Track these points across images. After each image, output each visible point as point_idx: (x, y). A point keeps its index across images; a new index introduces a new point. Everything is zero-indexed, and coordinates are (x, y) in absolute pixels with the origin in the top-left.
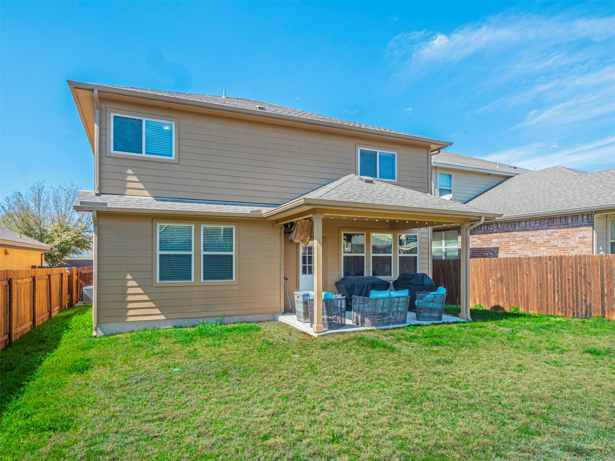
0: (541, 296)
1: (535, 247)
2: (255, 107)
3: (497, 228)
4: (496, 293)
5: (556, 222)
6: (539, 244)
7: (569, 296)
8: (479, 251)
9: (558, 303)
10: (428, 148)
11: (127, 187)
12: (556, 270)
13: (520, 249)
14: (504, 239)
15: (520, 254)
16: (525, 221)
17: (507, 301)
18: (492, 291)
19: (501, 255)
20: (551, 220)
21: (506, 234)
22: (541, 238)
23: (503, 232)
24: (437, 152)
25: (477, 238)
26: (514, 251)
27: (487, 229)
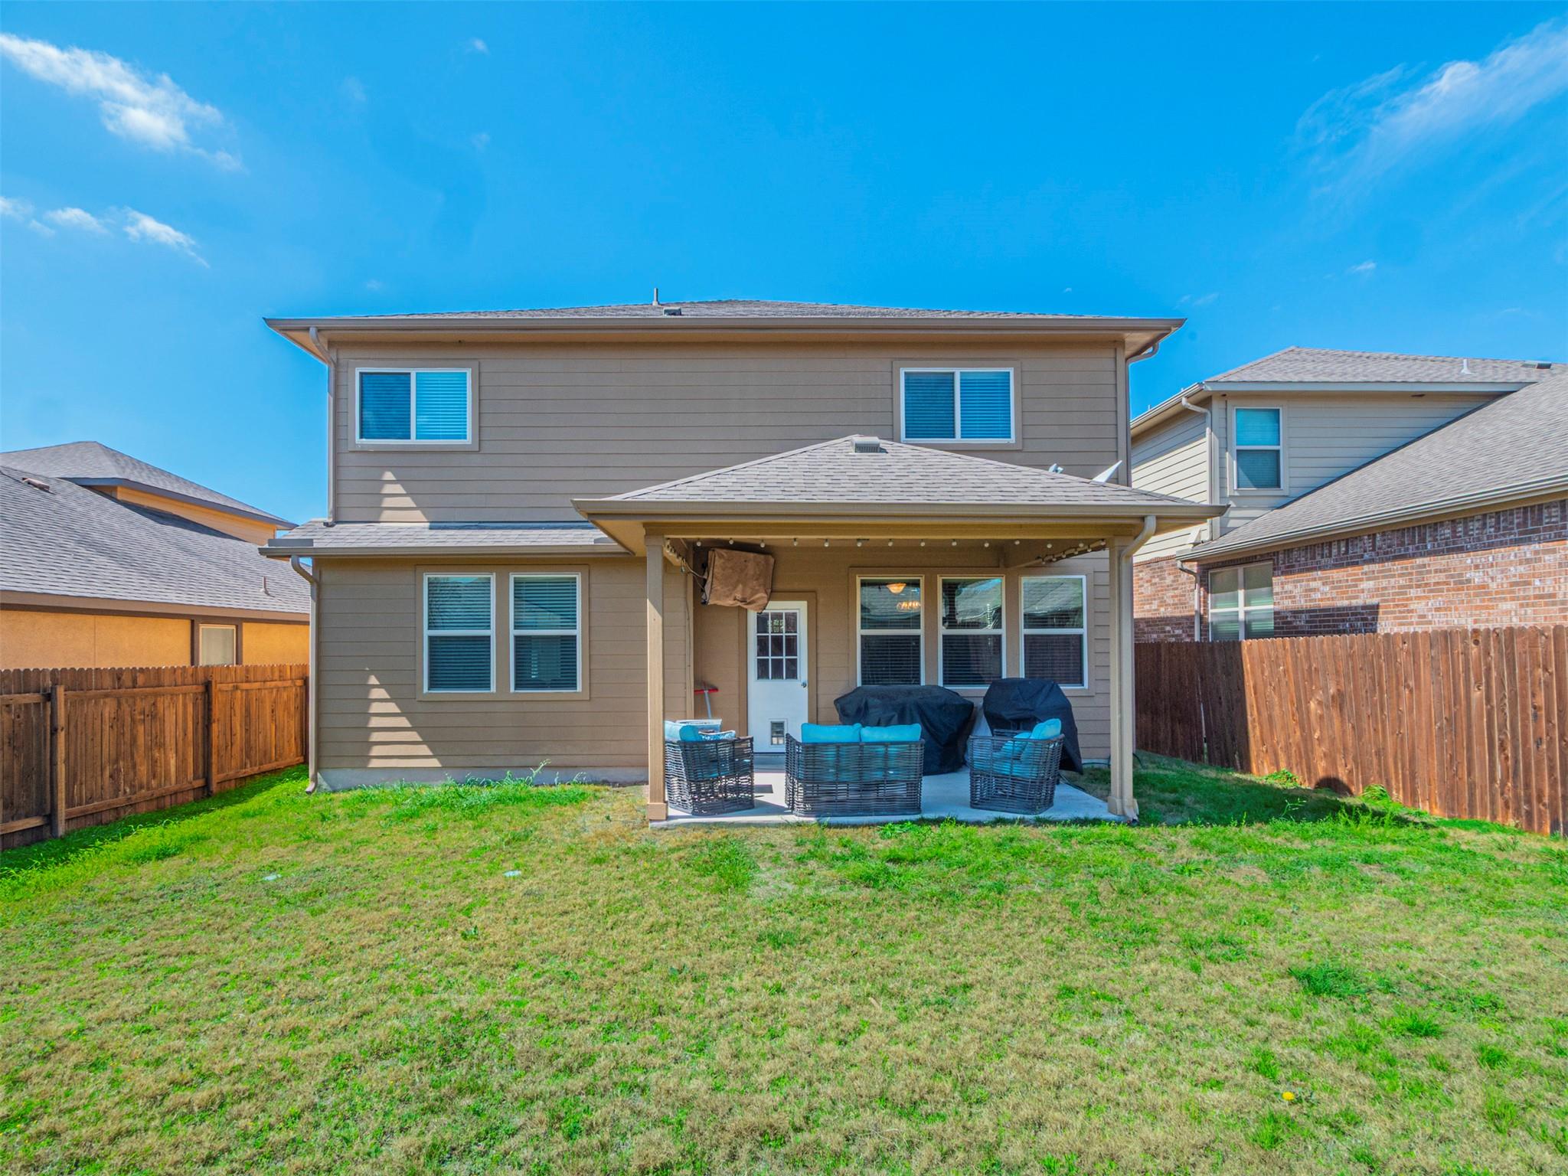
0: (1451, 756)
1: (1483, 601)
2: (657, 313)
3: (1374, 550)
4: (1327, 741)
5: (1550, 517)
6: (1497, 593)
7: (1539, 763)
8: (1325, 616)
9: (1503, 785)
10: (1117, 344)
11: (384, 505)
12: (1494, 674)
13: (1438, 609)
14: (1393, 580)
15: (1440, 622)
16: (1453, 521)
17: (1357, 768)
18: (1316, 735)
19: (1386, 626)
20: (1532, 512)
21: (1397, 566)
22: (1502, 572)
23: (1388, 560)
24: (1150, 350)
25: (1320, 579)
26: (1420, 617)
27: (1347, 552)
